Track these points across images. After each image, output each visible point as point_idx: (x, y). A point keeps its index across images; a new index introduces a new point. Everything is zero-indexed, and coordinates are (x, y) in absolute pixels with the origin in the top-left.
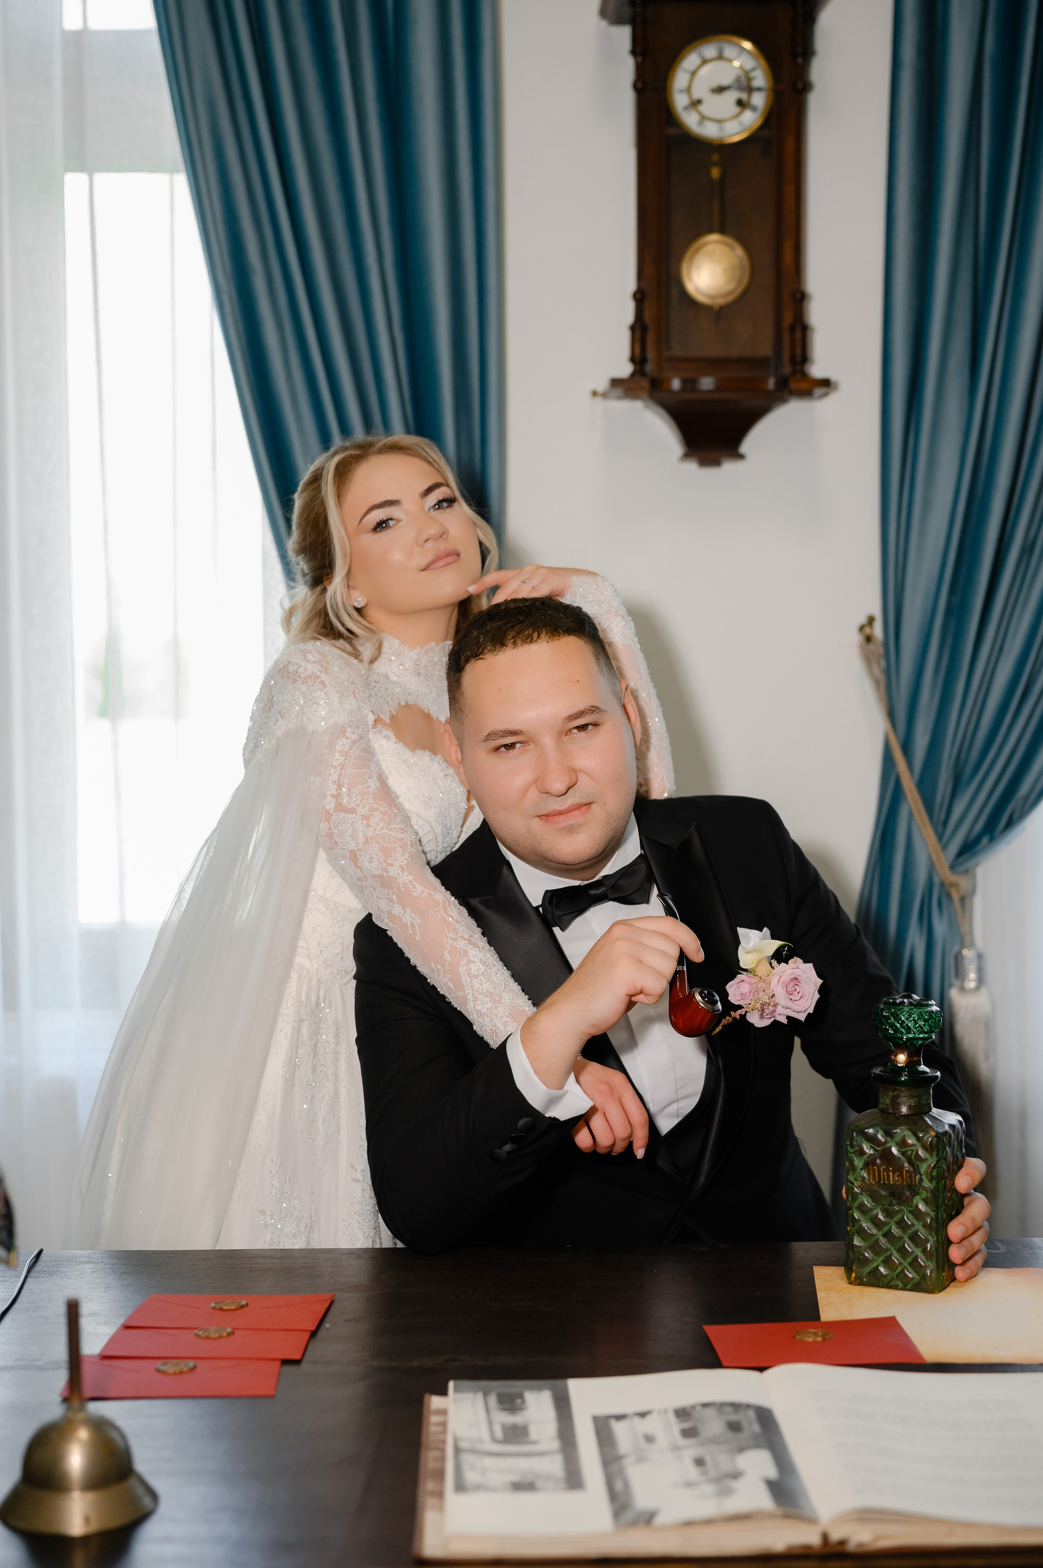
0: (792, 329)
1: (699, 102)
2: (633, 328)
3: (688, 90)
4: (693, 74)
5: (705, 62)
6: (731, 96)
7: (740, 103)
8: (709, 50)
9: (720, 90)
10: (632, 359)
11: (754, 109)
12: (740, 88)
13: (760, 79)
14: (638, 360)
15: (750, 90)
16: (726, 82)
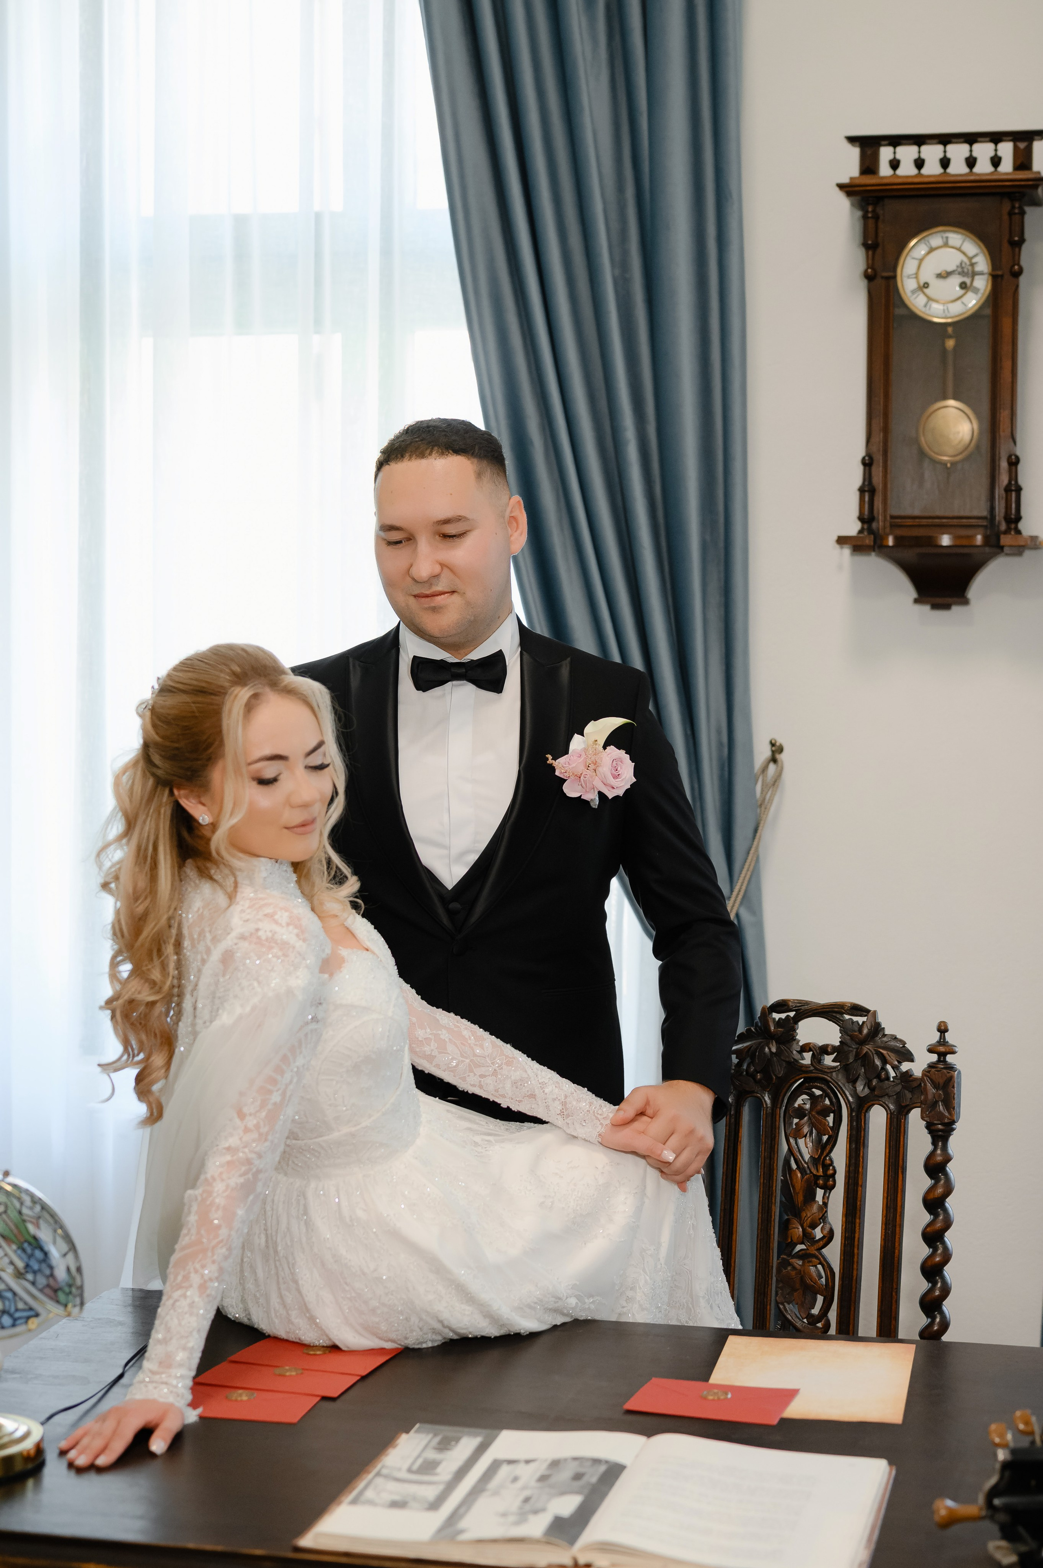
0: (1008, 490)
1: (926, 285)
2: (862, 490)
3: (916, 276)
4: (921, 260)
5: (932, 250)
6: (956, 280)
7: (963, 286)
8: (936, 240)
9: (944, 276)
10: (861, 518)
11: (976, 291)
12: (963, 273)
13: (982, 264)
14: (866, 519)
15: (974, 274)
16: (950, 269)
